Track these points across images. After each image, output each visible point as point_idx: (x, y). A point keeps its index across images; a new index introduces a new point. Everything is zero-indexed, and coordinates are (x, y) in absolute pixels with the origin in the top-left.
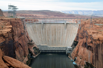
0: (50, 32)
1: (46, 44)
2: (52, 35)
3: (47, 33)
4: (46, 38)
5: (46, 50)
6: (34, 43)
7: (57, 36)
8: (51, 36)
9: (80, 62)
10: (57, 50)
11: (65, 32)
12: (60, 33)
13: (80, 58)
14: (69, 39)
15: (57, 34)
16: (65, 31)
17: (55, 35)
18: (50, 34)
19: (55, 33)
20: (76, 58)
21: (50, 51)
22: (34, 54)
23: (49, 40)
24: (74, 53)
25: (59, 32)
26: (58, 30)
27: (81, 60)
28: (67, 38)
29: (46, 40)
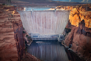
0: (40, 19)
1: (37, 32)
2: (43, 23)
3: (38, 21)
4: (36, 26)
5: (38, 38)
6: (26, 31)
7: (48, 24)
8: (41, 23)
9: (77, 49)
10: (49, 38)
11: (55, 20)
12: (51, 21)
13: (77, 45)
14: (59, 27)
15: (47, 22)
16: (55, 18)
17: (46, 23)
18: (40, 22)
19: (46, 20)
20: (71, 45)
21: (42, 39)
22: (28, 42)
23: (40, 28)
24: (68, 40)
25: (49, 19)
26: (48, 18)
27: (77, 46)
28: (58, 26)
29: (36, 28)
